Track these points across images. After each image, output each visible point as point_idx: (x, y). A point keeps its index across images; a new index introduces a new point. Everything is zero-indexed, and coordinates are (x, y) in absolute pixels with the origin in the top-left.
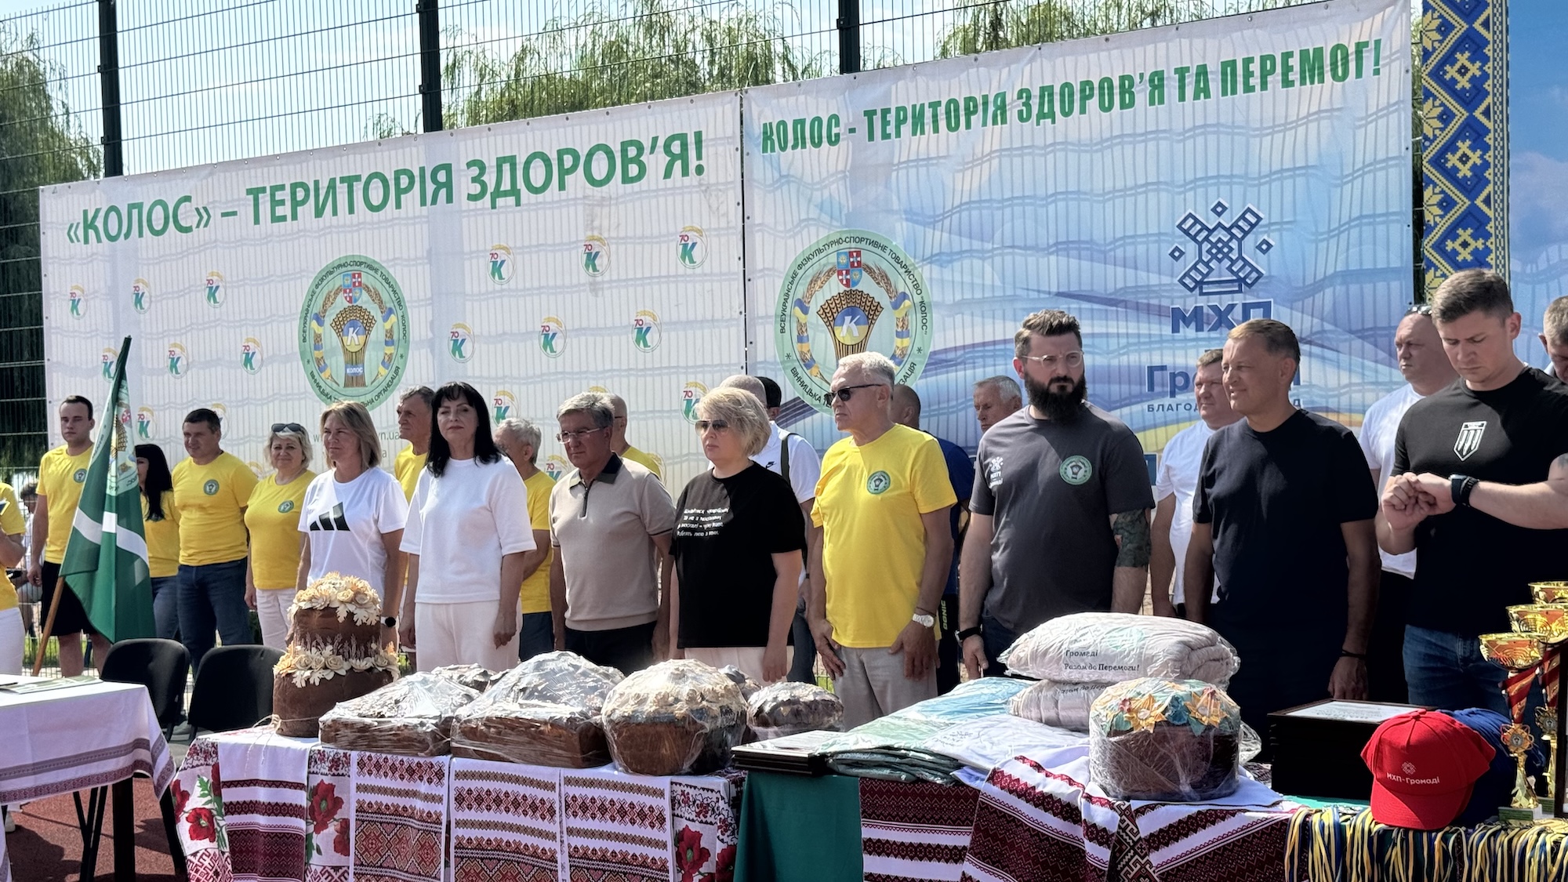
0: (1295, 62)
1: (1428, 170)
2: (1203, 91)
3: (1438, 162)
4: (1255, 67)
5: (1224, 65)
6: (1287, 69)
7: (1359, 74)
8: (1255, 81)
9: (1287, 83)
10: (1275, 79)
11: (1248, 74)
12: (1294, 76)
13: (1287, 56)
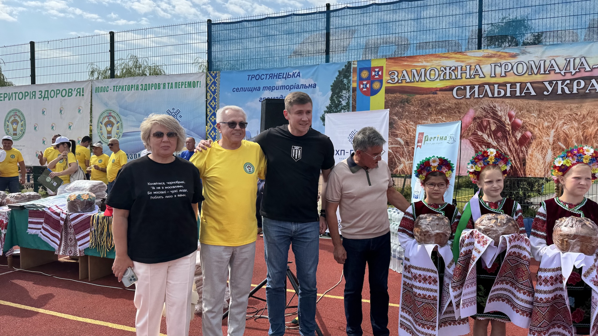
0: (187, 83)
1: (208, 105)
2: (172, 87)
3: (209, 104)
4: (180, 84)
5: (175, 83)
6: (185, 85)
7: (197, 87)
8: (180, 86)
9: (185, 87)
10: (183, 86)
11: (179, 85)
12: (187, 86)
13: (186, 82)
